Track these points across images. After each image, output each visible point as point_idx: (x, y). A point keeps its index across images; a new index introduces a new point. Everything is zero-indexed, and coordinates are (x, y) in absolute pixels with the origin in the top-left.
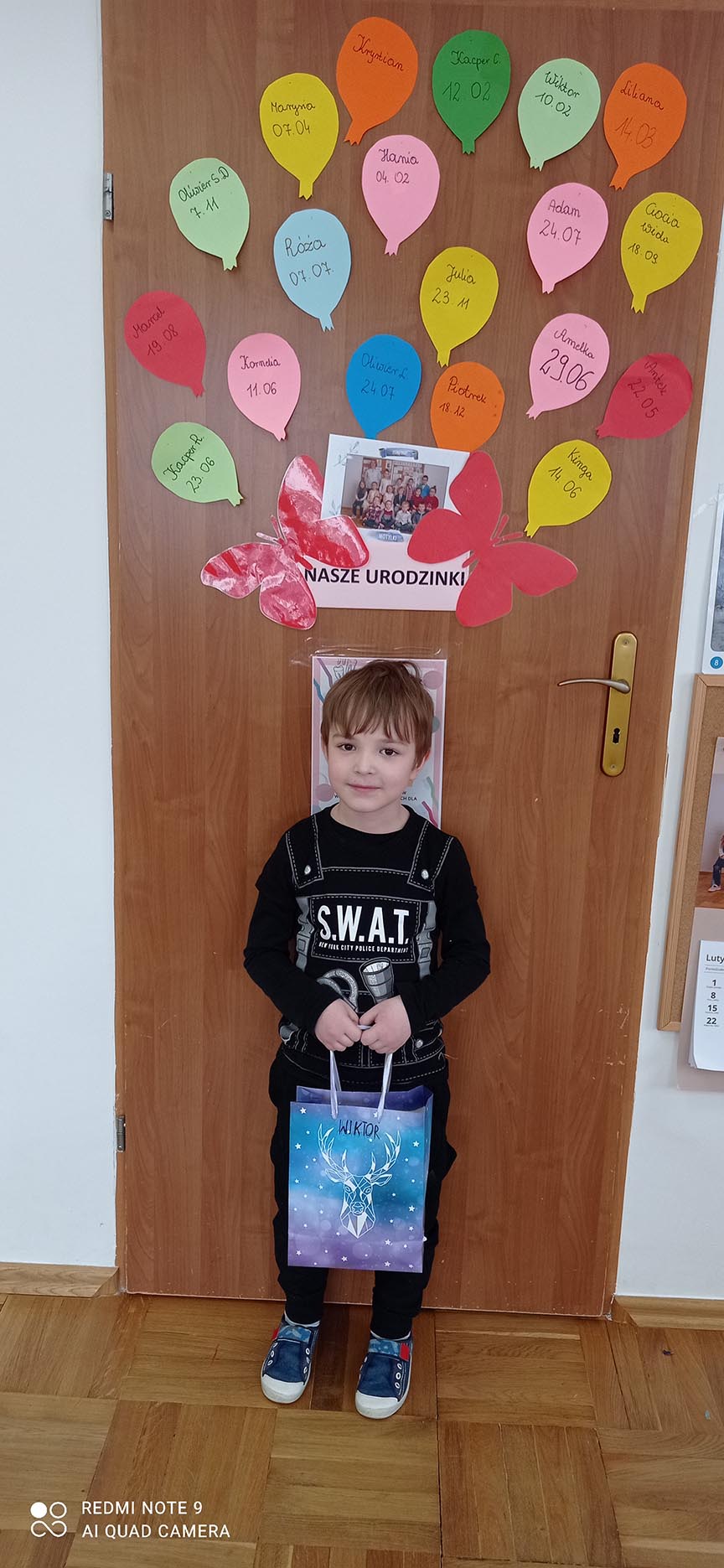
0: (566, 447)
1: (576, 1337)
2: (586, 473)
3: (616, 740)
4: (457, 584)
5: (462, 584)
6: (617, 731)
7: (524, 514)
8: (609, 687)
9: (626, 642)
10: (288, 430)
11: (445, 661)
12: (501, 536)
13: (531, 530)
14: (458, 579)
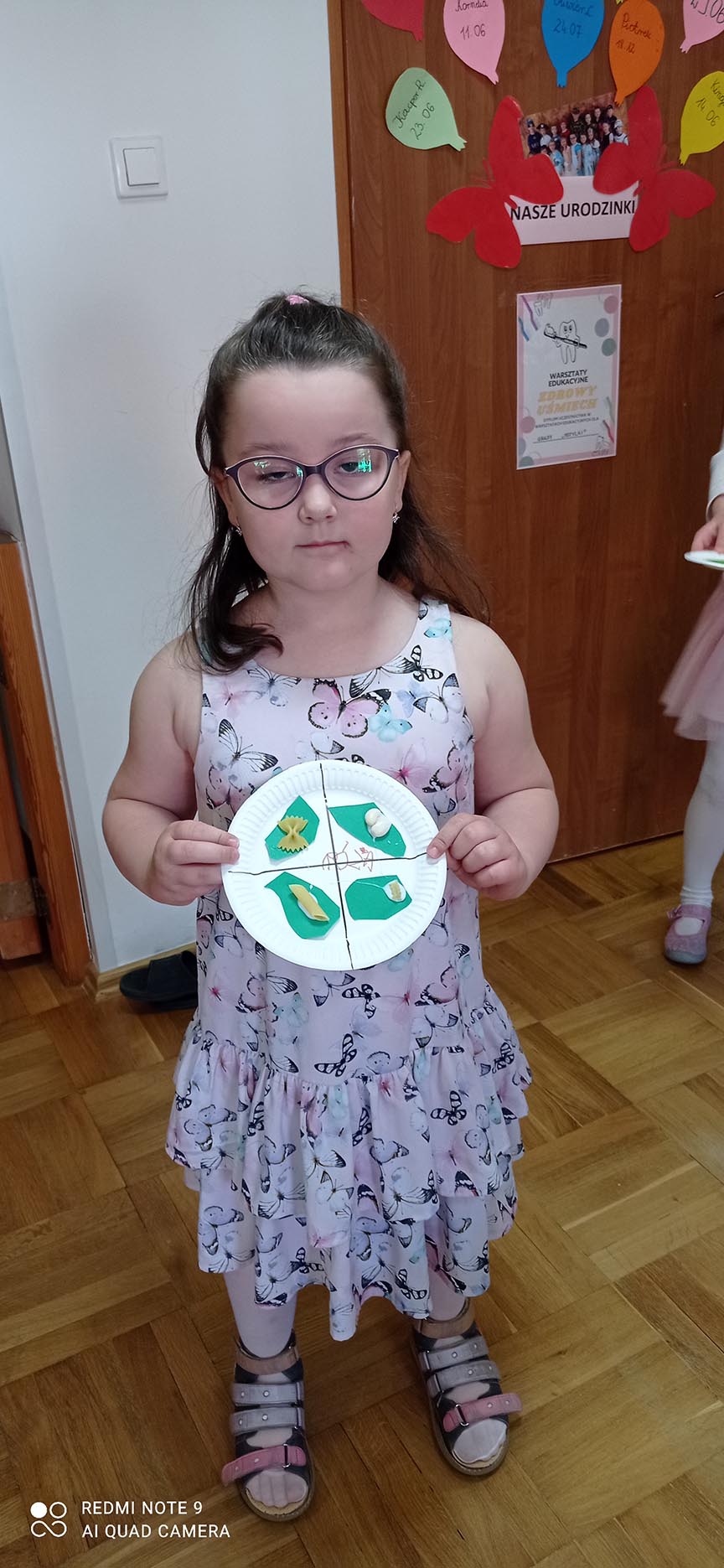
0: (709, 79)
2: (723, 102)
7: (677, 145)
11: (620, 286)
13: (684, 158)
14: (630, 207)
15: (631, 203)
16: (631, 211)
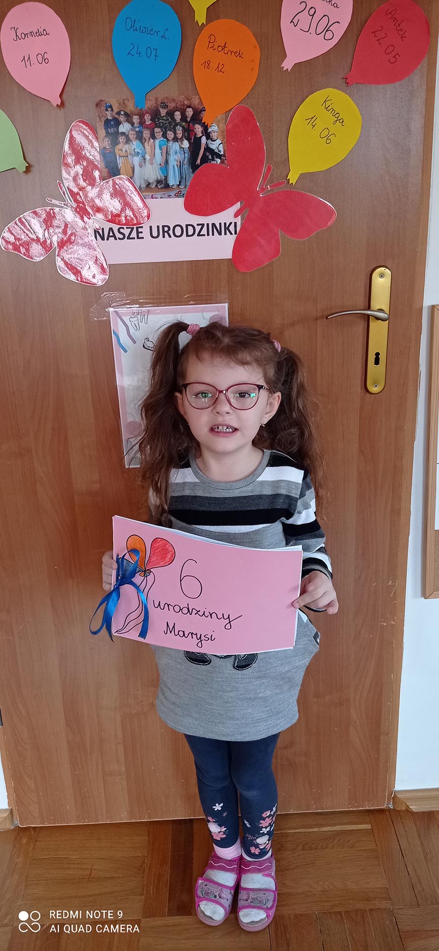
0: (318, 96)
1: (368, 826)
2: (339, 120)
3: (377, 362)
4: (231, 234)
5: (236, 233)
6: (377, 354)
7: (285, 163)
8: (368, 316)
9: (382, 276)
10: (64, 97)
11: (226, 305)
12: (266, 186)
13: (293, 178)
14: (232, 228)
15: (233, 225)
16: (233, 232)
